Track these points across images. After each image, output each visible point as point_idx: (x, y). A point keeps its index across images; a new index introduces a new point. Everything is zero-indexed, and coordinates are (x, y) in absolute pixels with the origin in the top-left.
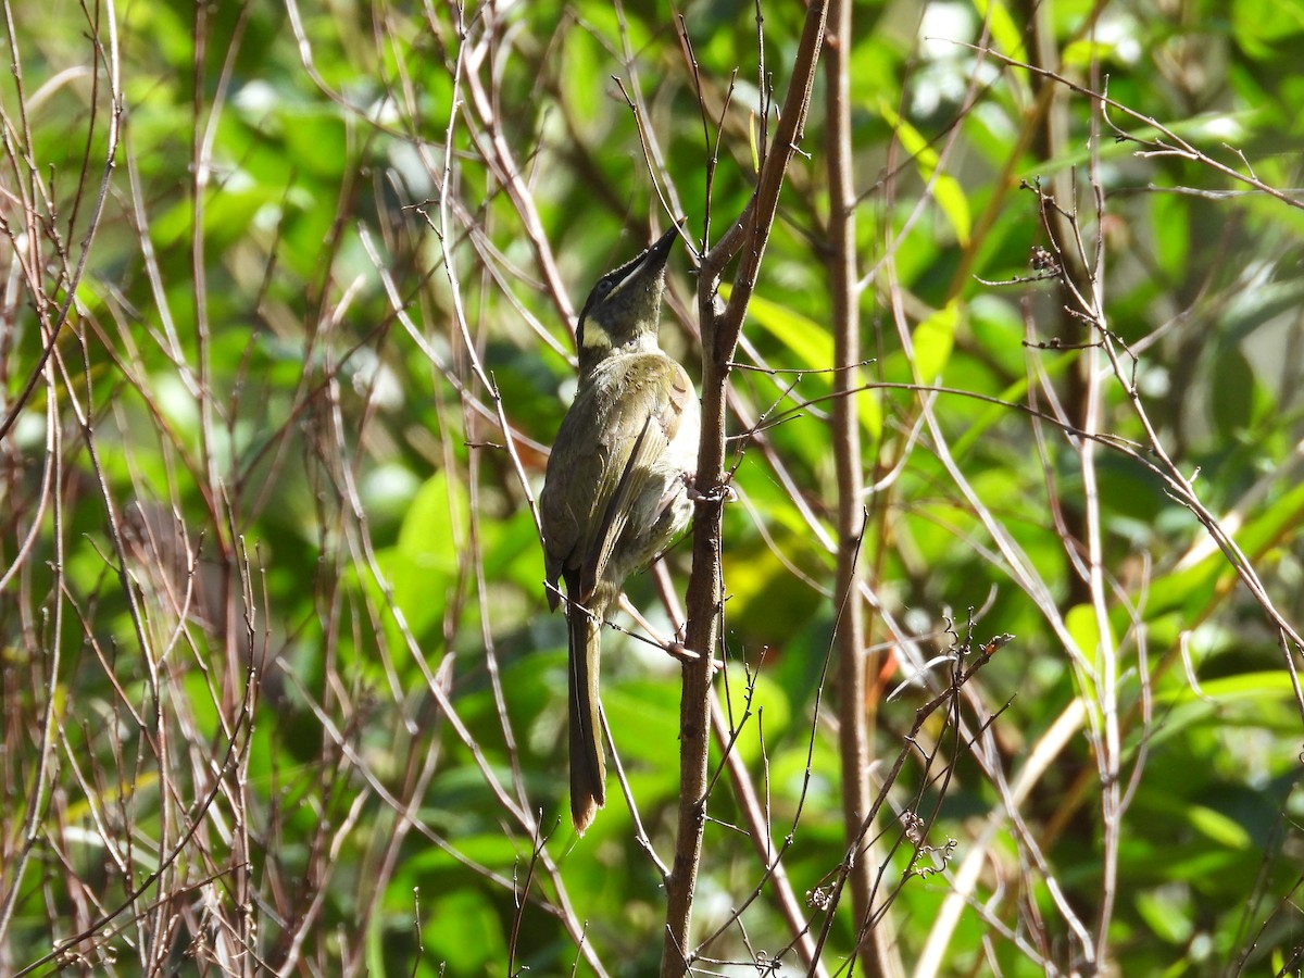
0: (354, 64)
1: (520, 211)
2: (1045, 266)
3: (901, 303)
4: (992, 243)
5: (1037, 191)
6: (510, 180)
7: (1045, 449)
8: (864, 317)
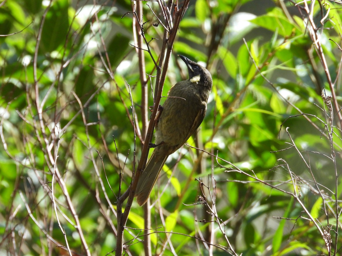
0: (19, 149)
1: (62, 188)
2: (202, 200)
3: (162, 212)
4: (186, 195)
5: (199, 181)
6: (59, 179)
7: (200, 250)
8: (152, 215)
